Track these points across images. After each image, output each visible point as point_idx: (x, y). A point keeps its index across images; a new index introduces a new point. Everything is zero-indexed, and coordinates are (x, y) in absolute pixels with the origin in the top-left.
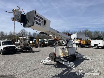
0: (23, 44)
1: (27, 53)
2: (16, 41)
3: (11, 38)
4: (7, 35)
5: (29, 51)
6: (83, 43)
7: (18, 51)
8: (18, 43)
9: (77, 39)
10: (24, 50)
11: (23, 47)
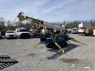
0: (35, 32)
1: (37, 38)
2: (30, 29)
3: (28, 26)
4: (25, 24)
5: (39, 37)
6: (87, 32)
7: (31, 37)
8: (32, 30)
9: (82, 28)
10: (35, 36)
11: (34, 34)
